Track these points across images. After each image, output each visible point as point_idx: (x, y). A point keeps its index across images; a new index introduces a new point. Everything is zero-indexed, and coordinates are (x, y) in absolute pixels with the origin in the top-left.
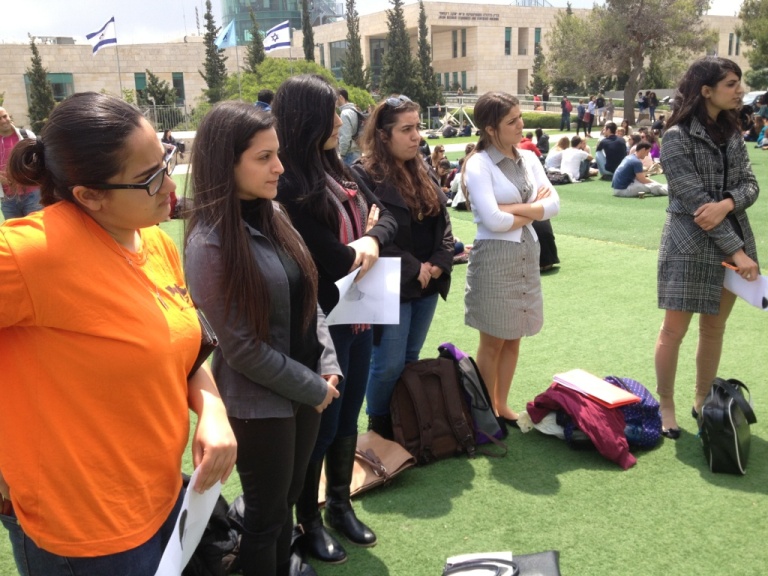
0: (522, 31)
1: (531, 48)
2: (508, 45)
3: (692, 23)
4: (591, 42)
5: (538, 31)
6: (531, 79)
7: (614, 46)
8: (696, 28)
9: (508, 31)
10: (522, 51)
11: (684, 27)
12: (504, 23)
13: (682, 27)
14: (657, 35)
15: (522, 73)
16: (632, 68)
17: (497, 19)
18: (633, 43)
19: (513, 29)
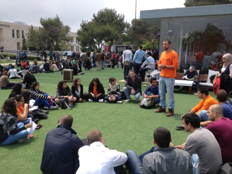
0: (18, 31)
1: (21, 36)
2: (13, 35)
3: (66, 35)
4: (39, 37)
5: (23, 32)
6: (21, 45)
7: (46, 39)
8: (67, 36)
9: (13, 31)
10: (18, 37)
11: (64, 35)
12: (12, 28)
13: (63, 35)
14: (57, 37)
15: (18, 43)
16: (51, 45)
17: (9, 27)
18: (51, 38)
19: (15, 30)
